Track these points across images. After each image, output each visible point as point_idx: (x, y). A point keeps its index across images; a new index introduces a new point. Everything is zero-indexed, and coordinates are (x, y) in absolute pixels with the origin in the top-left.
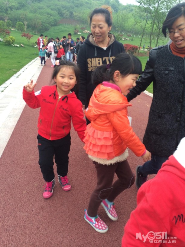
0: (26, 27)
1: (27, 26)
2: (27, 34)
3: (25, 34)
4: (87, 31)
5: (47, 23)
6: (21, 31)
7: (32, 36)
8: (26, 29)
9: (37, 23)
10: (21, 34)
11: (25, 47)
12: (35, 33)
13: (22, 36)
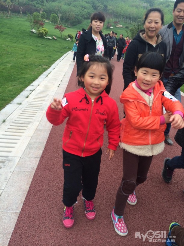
0: (59, 19)
1: (61, 18)
2: (60, 27)
3: (58, 26)
4: (119, 25)
5: (80, 16)
6: (55, 24)
7: (65, 29)
8: (60, 21)
9: (70, 16)
10: (55, 27)
11: (57, 39)
12: (68, 26)
13: (56, 28)
